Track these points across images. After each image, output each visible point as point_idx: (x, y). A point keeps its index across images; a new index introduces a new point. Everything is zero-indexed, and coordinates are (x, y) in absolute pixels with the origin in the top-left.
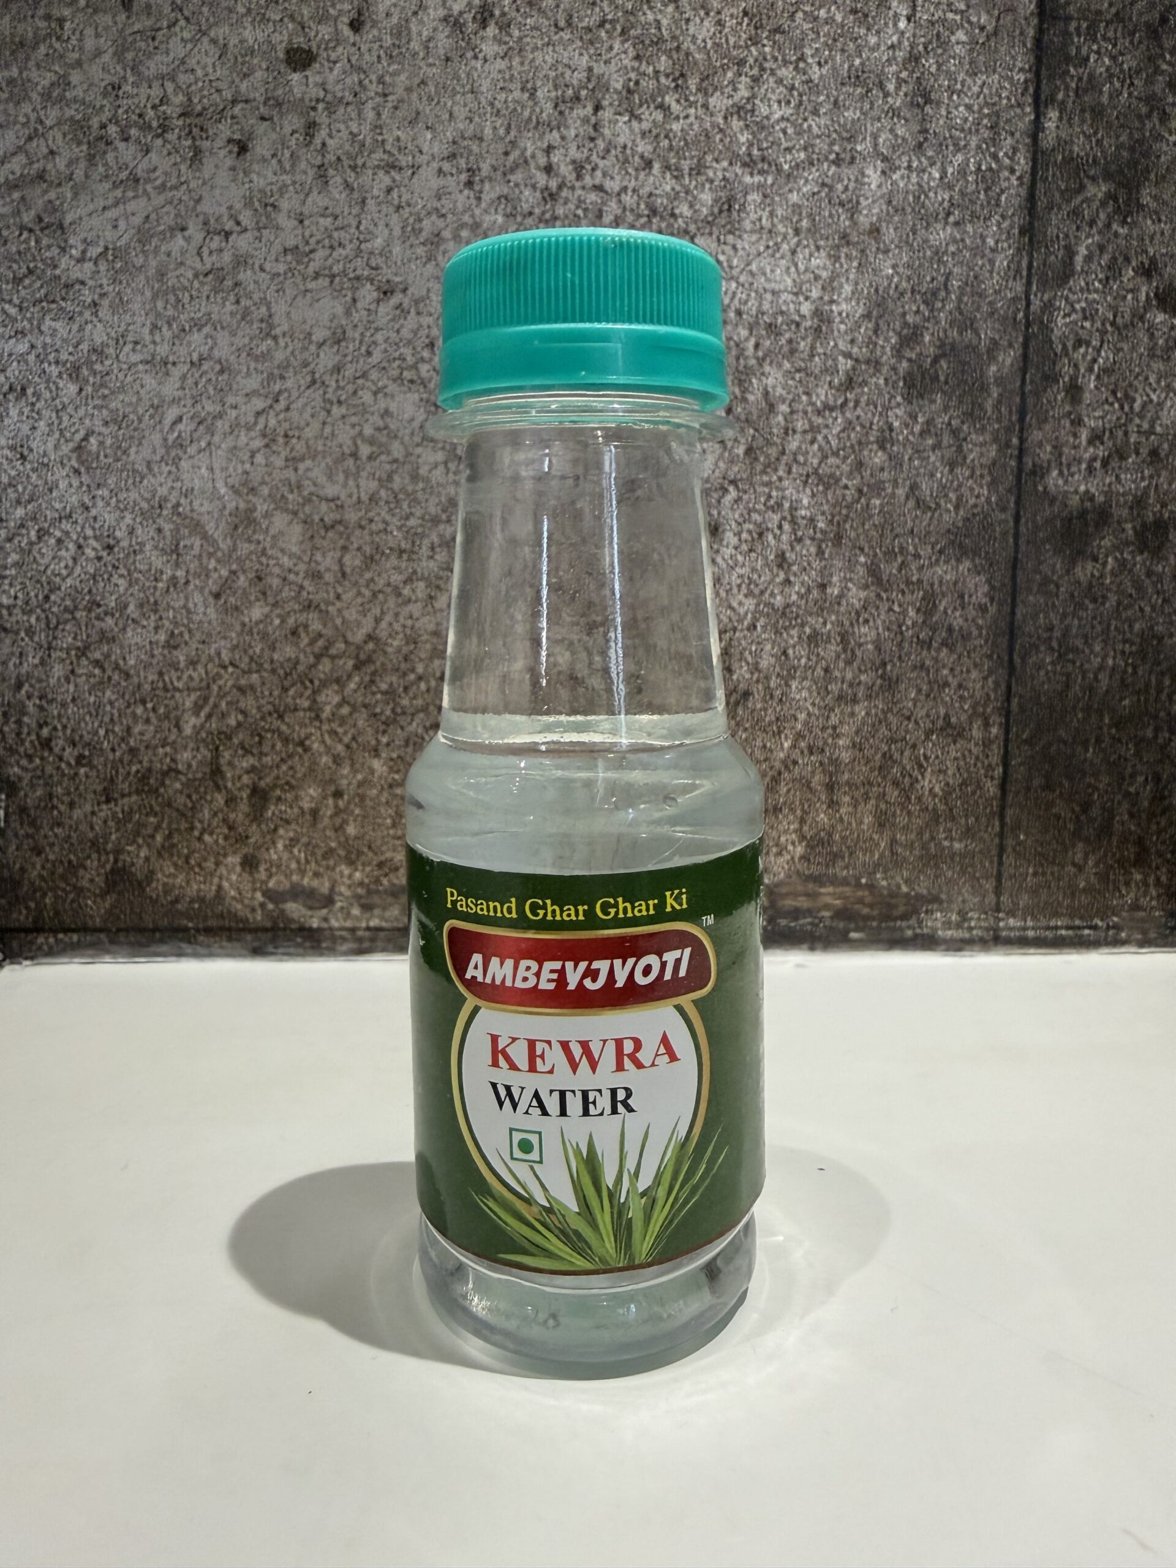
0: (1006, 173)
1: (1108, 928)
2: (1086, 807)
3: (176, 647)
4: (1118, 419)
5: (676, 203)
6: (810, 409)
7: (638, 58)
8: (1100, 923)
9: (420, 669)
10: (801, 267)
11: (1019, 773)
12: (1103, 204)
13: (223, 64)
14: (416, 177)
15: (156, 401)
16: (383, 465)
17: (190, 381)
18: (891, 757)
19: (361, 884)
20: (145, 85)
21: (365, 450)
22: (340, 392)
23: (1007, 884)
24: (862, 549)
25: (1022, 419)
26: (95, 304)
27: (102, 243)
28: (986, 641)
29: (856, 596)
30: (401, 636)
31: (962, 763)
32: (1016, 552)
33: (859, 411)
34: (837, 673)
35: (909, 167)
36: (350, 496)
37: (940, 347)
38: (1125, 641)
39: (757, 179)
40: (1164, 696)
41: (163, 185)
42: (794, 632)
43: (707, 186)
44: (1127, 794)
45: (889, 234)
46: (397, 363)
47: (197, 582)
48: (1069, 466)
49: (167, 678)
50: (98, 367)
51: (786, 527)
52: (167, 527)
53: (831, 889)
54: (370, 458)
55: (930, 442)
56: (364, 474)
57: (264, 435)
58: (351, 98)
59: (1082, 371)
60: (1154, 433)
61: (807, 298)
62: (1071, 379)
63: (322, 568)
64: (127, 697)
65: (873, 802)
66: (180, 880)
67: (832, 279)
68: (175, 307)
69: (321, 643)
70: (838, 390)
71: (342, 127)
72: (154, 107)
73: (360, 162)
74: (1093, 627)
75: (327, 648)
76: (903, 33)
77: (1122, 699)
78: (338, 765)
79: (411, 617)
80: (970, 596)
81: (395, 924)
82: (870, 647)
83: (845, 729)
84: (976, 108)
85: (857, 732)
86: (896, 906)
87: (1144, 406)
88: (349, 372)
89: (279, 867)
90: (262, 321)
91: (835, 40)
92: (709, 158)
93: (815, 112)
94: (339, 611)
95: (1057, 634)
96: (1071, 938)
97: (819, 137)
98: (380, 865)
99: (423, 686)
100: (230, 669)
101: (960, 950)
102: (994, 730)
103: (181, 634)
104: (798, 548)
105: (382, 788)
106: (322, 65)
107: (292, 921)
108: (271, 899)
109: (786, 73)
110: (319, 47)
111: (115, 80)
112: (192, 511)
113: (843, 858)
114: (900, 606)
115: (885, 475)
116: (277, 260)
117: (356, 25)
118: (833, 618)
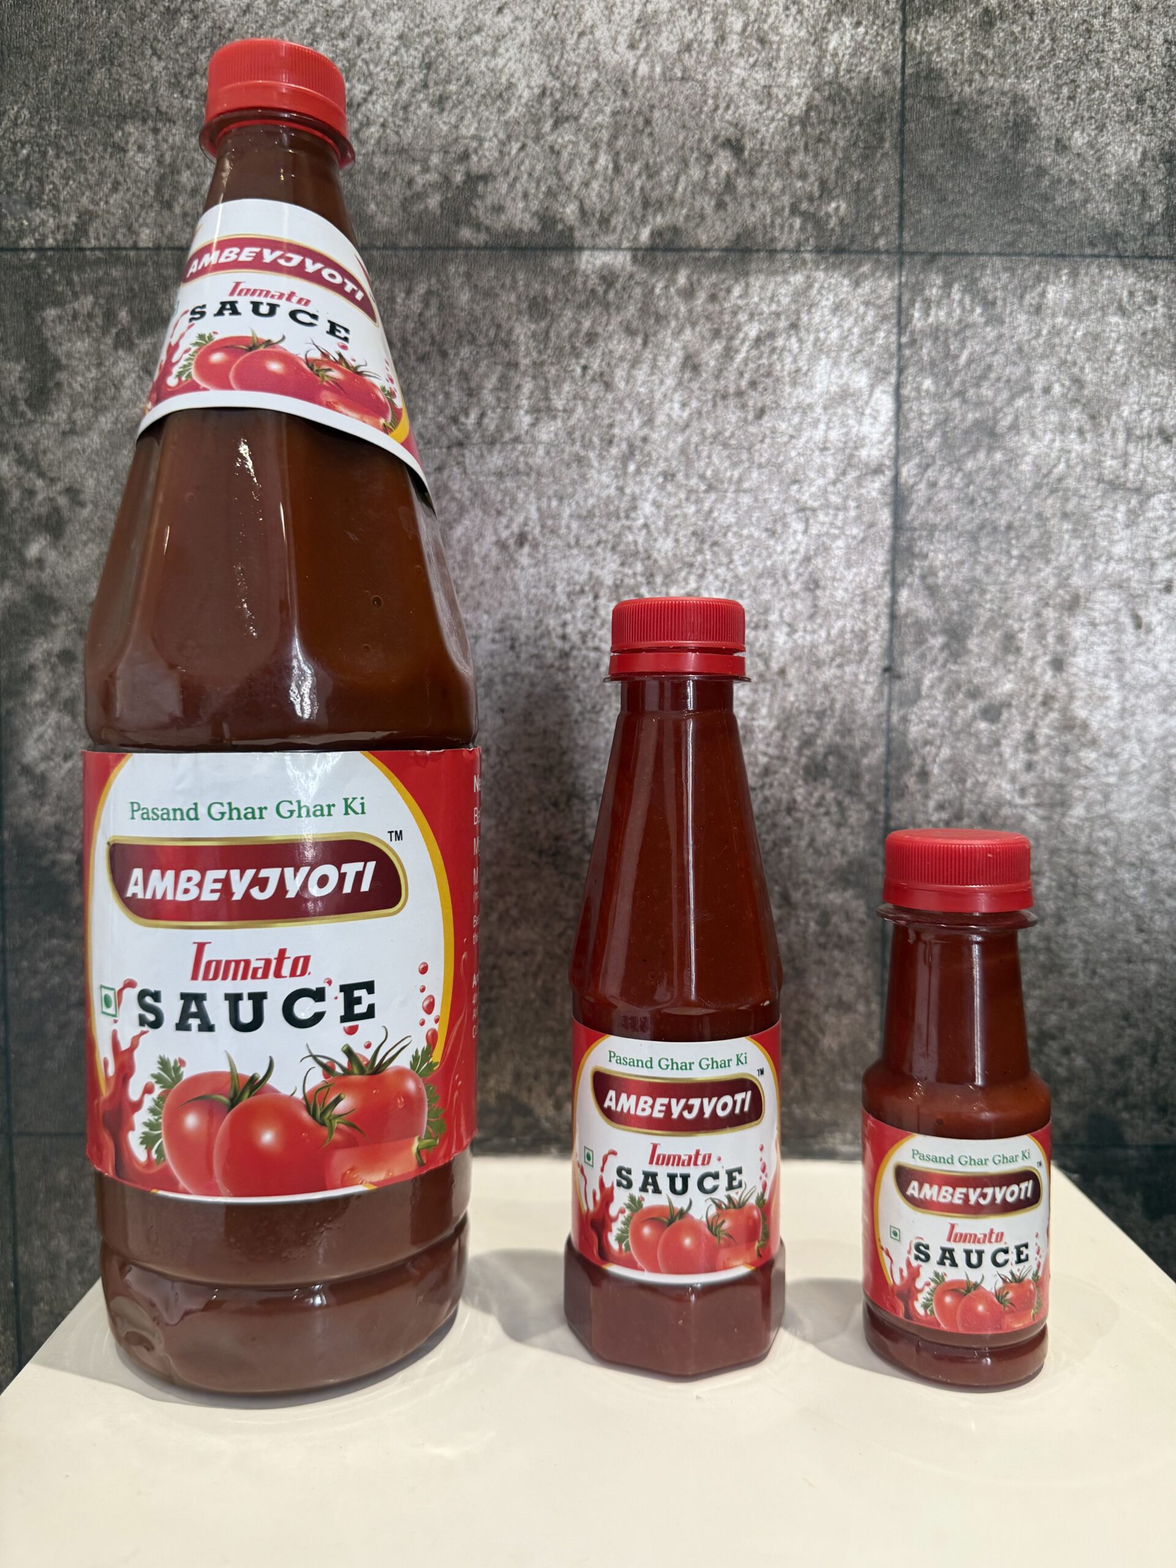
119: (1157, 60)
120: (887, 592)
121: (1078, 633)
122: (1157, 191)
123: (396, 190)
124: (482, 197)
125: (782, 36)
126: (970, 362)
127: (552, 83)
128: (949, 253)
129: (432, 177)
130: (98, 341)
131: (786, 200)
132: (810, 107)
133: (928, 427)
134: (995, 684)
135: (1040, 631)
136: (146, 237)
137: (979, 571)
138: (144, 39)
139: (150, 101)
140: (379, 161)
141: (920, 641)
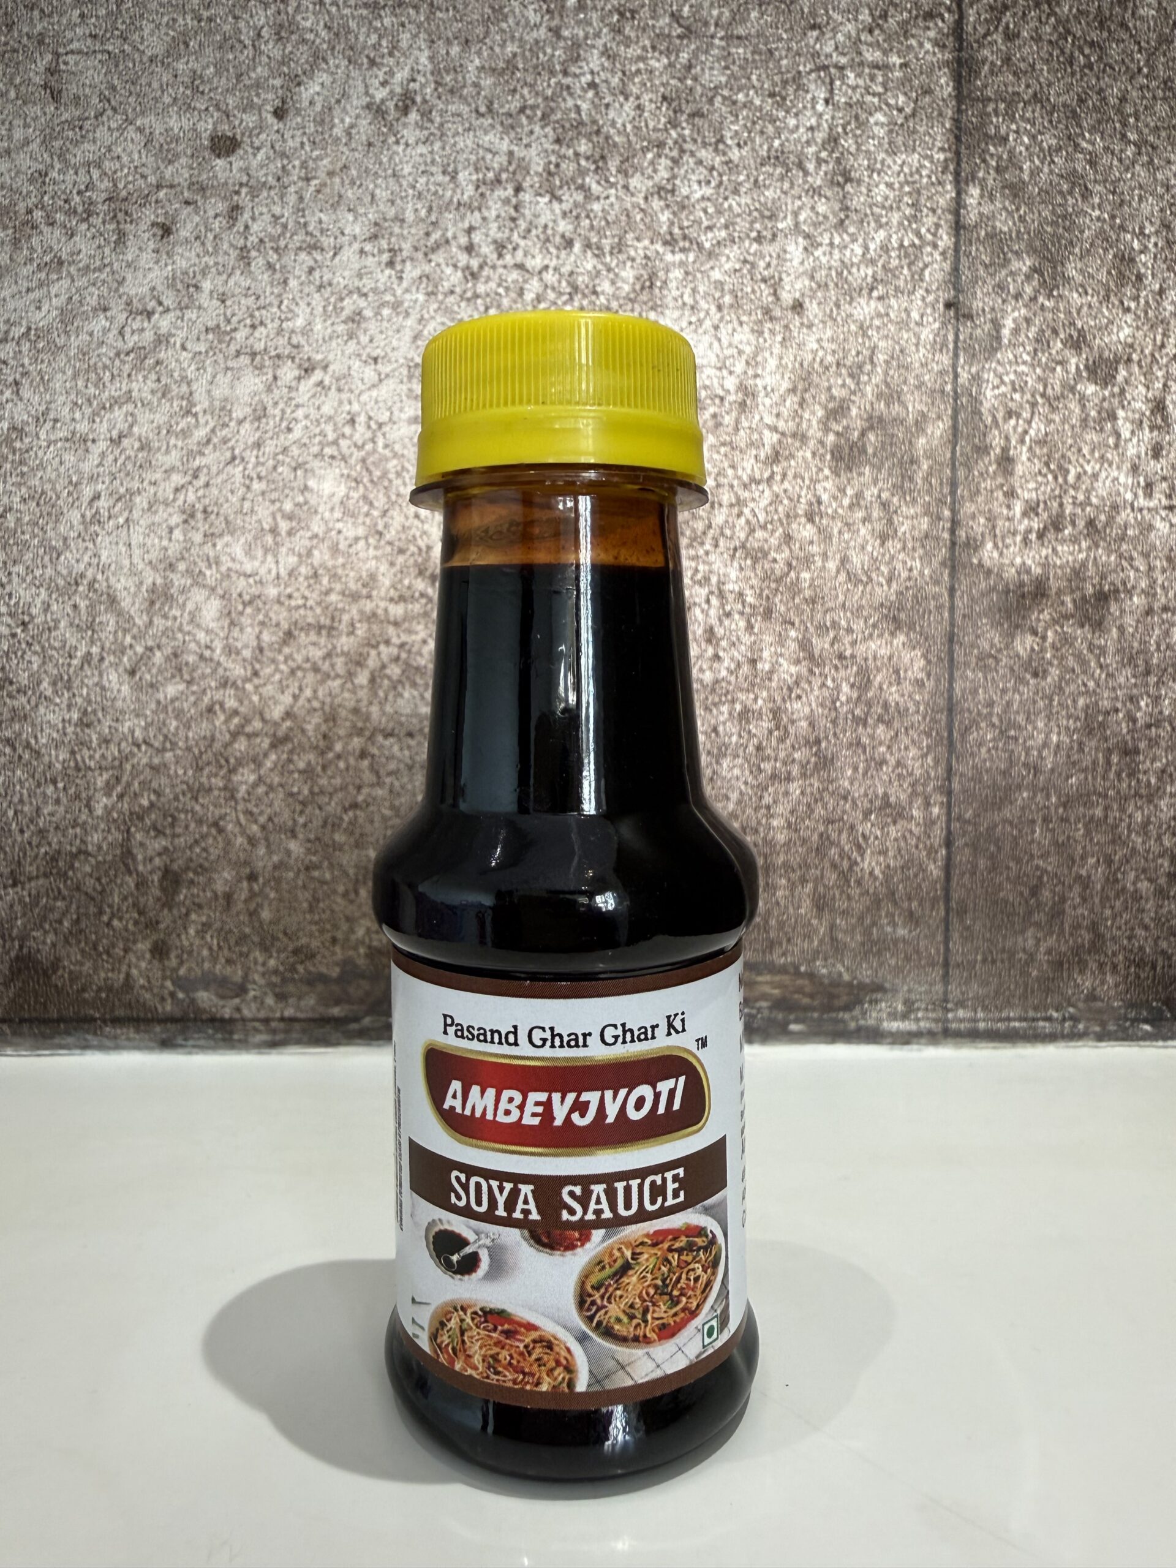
0: (929, 249)
1: (1064, 1019)
2: (1035, 891)
3: (88, 726)
4: (1053, 490)
5: (597, 281)
6: (735, 483)
7: (558, 141)
8: (1055, 1015)
9: (338, 747)
10: (725, 342)
11: (962, 857)
12: (1028, 278)
13: (149, 151)
14: (338, 258)
15: (74, 479)
16: (301, 542)
17: (111, 458)
18: (828, 838)
19: (276, 972)
20: (72, 172)
21: (284, 526)
22: (259, 469)
23: (954, 973)
24: (793, 624)
25: (953, 493)
26: (16, 383)
27: (24, 323)
28: (924, 718)
29: (788, 670)
30: (320, 713)
31: (902, 844)
32: (952, 624)
33: (786, 485)
34: (769, 751)
35: (831, 244)
36: (270, 571)
37: (867, 420)
38: (1069, 717)
39: (679, 257)
40: (1112, 775)
41: (88, 267)
42: (725, 709)
43: (629, 264)
44: (1079, 877)
45: (812, 309)
46: (318, 439)
47: (112, 658)
48: (1003, 538)
49: (79, 757)
50: (18, 445)
51: (714, 601)
52: (83, 605)
53: (768, 978)
54: (290, 533)
55: (860, 514)
56: (283, 550)
57: (184, 512)
58: (274, 183)
59: (1013, 442)
60: (1091, 505)
61: (731, 373)
62: (1003, 449)
63: (239, 645)
64: (37, 776)
65: (810, 886)
66: (88, 966)
67: (756, 354)
68: (96, 386)
69: (236, 720)
70: (764, 463)
71: (265, 210)
72: (79, 193)
73: (282, 243)
74: (1035, 702)
75: (243, 726)
76: (820, 116)
77: (1068, 777)
78: (253, 845)
79: (330, 694)
80: (906, 671)
81: (310, 1015)
82: (804, 724)
83: (780, 809)
84: (897, 186)
85: (792, 812)
86: (838, 997)
87: (1079, 477)
88: (270, 447)
89: (190, 953)
90: (182, 398)
91: (754, 123)
92: (630, 236)
93: (736, 192)
94: (256, 687)
95: (997, 710)
96: (1025, 1030)
97: (739, 215)
98: (296, 952)
99: (342, 765)
100: (143, 748)
101: (907, 1043)
102: (936, 810)
103: (95, 712)
104: (727, 622)
105: (299, 871)
106: (246, 152)
107: (205, 1011)
108: (182, 988)
109: (703, 154)
110: (243, 134)
111: (41, 167)
112: (109, 587)
113: (780, 944)
114: (833, 680)
115: (814, 549)
116: (198, 339)
117: (280, 113)
118: (765, 694)
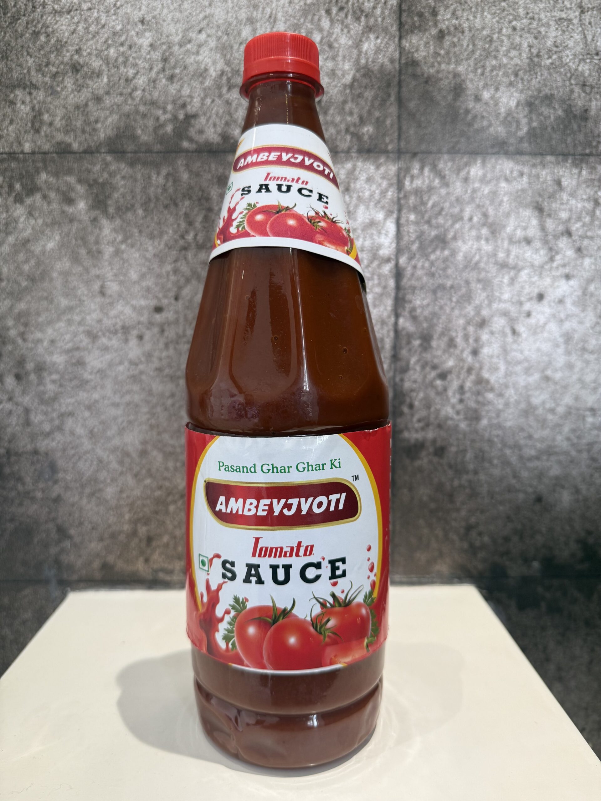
119: (524, 55)
120: (393, 319)
121: (485, 337)
122: (524, 121)
123: (151, 123)
124: (193, 126)
125: (340, 44)
126: (434, 206)
127: (227, 69)
128: (423, 152)
129: (168, 116)
130: (6, 199)
131: (343, 126)
132: (354, 79)
133: (412, 239)
134: (444, 362)
135: (466, 337)
136: (27, 147)
137: (437, 308)
138: (23, 47)
139: (27, 79)
140: (142, 108)
141: (409, 343)
